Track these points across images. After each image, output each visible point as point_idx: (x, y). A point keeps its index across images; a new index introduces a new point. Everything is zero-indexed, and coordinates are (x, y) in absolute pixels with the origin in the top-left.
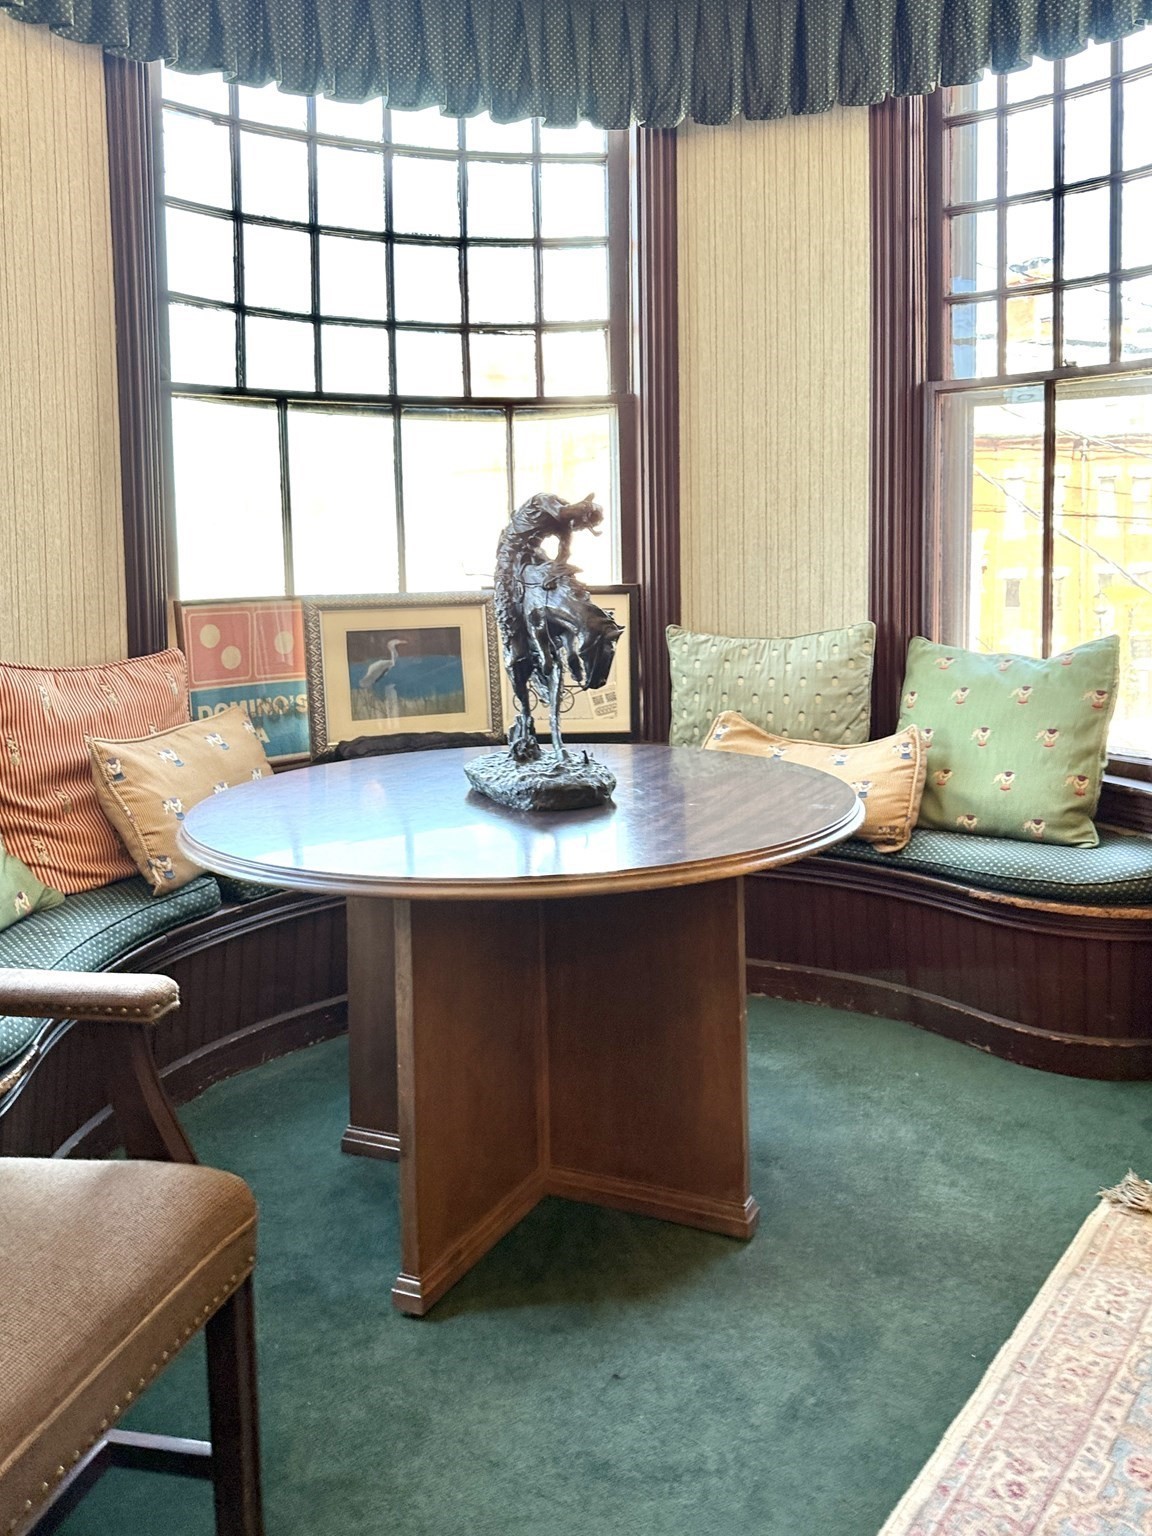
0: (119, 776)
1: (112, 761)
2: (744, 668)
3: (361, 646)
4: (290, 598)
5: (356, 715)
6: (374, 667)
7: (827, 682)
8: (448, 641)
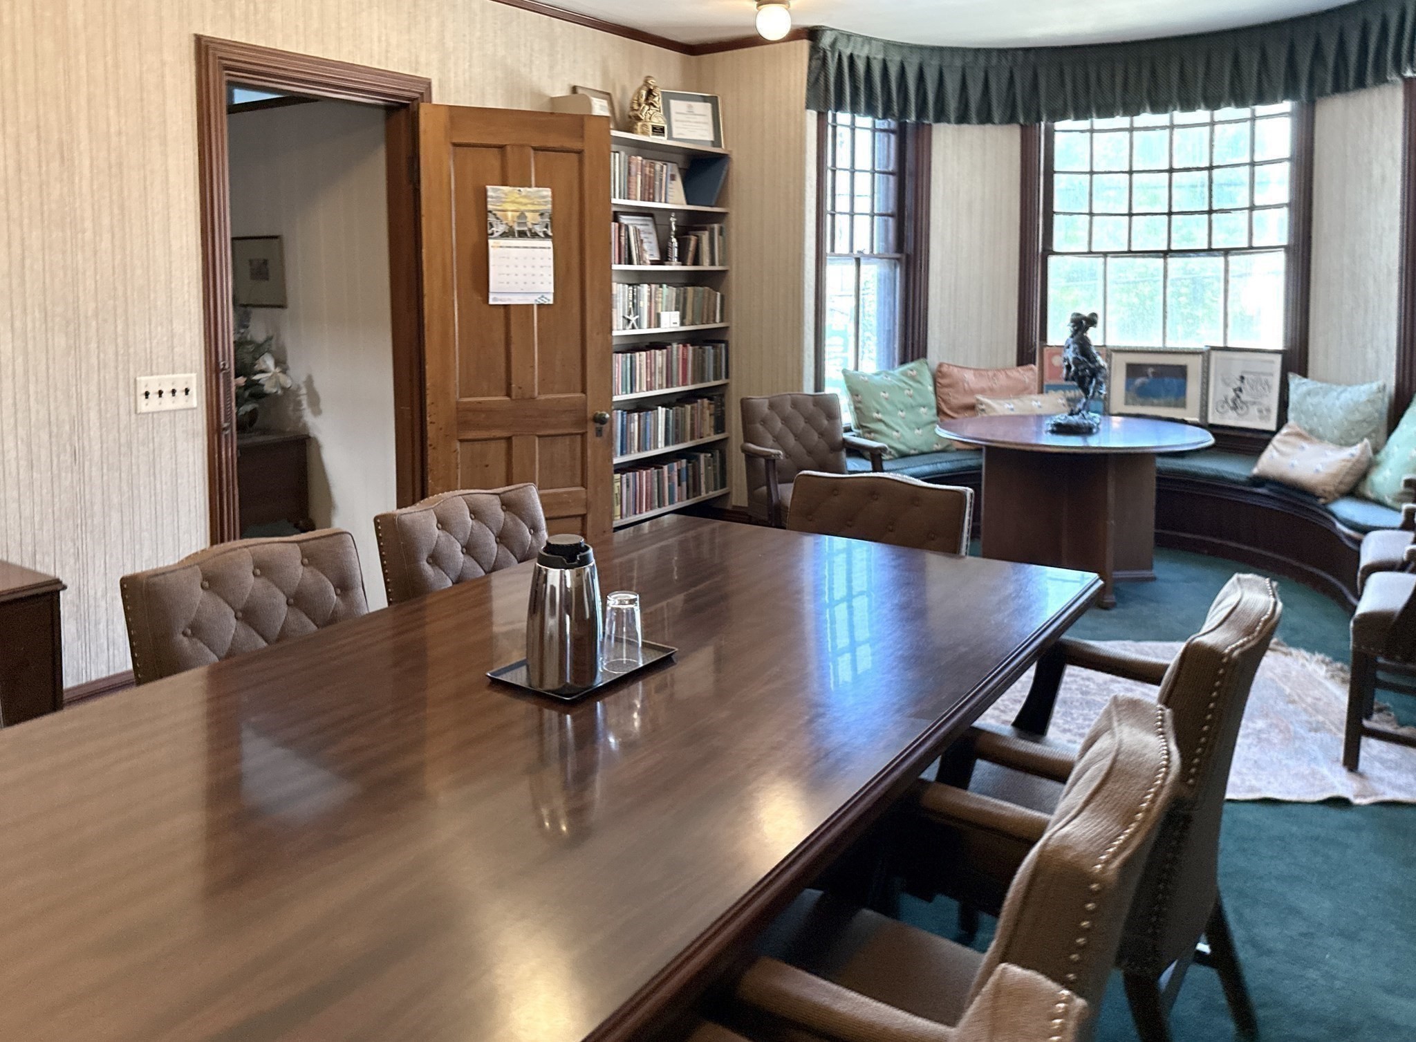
0: (983, 410)
1: (982, 404)
2: (1314, 400)
3: (1134, 371)
4: (1105, 346)
5: (1127, 403)
6: (1139, 381)
7: (1352, 412)
8: (1181, 371)
